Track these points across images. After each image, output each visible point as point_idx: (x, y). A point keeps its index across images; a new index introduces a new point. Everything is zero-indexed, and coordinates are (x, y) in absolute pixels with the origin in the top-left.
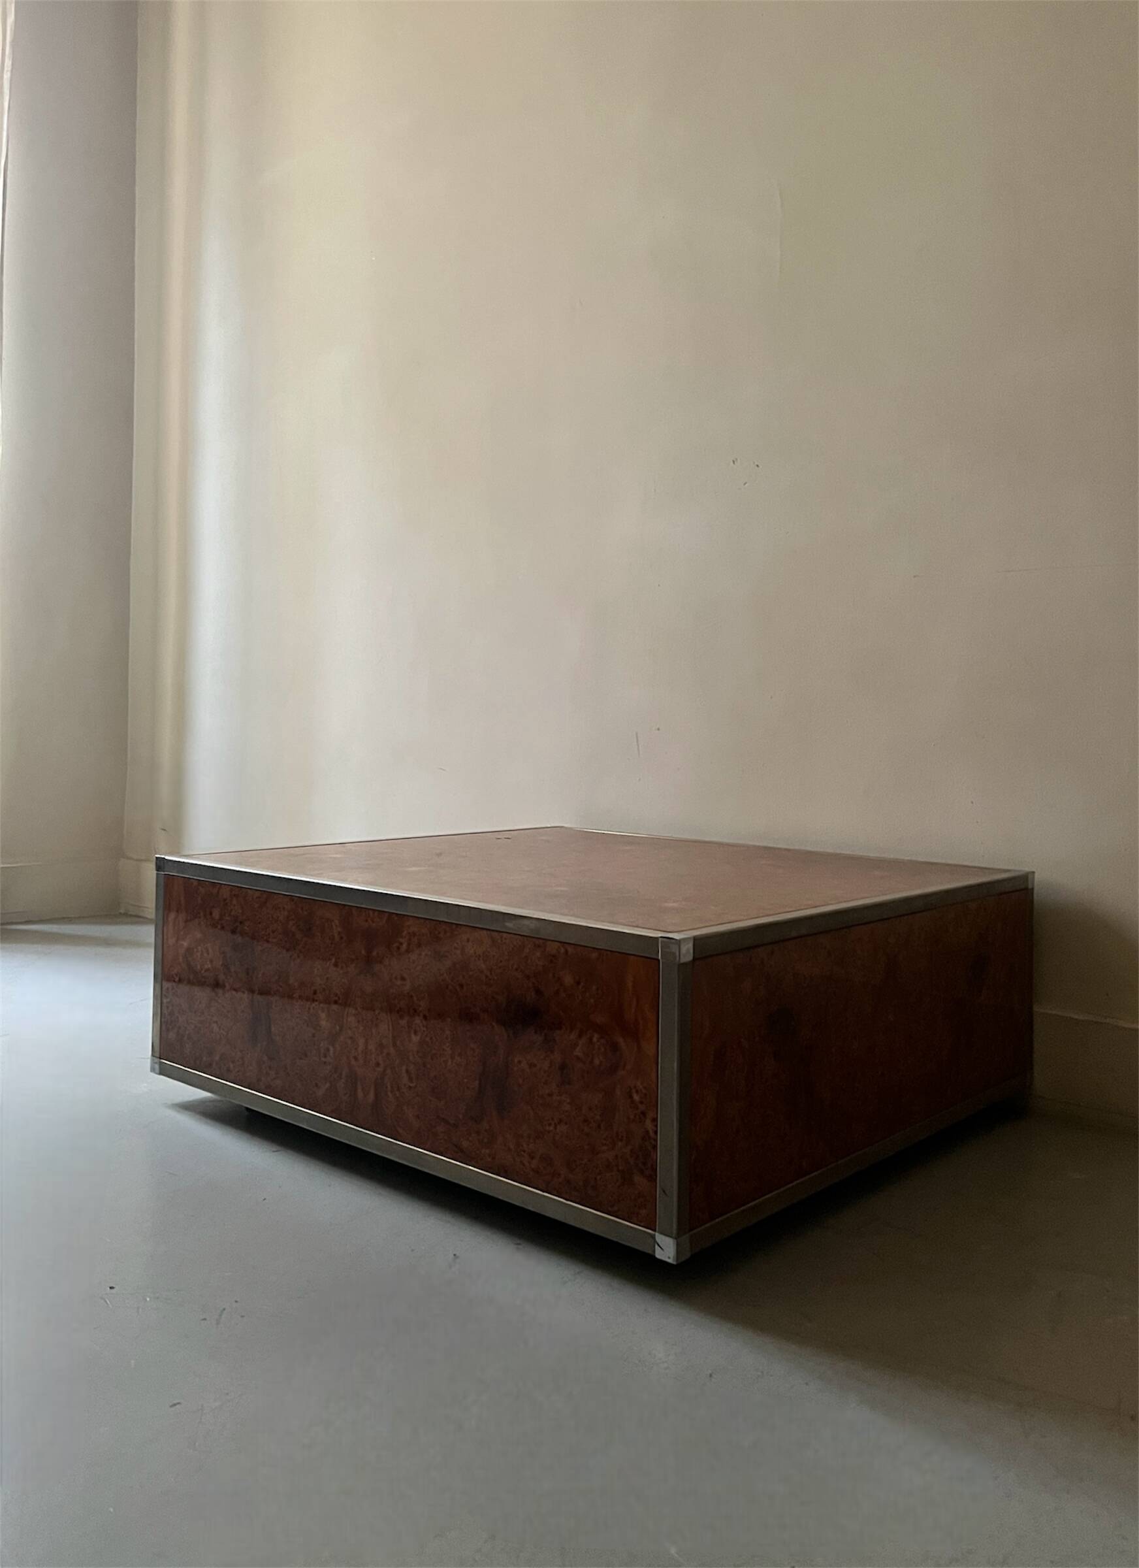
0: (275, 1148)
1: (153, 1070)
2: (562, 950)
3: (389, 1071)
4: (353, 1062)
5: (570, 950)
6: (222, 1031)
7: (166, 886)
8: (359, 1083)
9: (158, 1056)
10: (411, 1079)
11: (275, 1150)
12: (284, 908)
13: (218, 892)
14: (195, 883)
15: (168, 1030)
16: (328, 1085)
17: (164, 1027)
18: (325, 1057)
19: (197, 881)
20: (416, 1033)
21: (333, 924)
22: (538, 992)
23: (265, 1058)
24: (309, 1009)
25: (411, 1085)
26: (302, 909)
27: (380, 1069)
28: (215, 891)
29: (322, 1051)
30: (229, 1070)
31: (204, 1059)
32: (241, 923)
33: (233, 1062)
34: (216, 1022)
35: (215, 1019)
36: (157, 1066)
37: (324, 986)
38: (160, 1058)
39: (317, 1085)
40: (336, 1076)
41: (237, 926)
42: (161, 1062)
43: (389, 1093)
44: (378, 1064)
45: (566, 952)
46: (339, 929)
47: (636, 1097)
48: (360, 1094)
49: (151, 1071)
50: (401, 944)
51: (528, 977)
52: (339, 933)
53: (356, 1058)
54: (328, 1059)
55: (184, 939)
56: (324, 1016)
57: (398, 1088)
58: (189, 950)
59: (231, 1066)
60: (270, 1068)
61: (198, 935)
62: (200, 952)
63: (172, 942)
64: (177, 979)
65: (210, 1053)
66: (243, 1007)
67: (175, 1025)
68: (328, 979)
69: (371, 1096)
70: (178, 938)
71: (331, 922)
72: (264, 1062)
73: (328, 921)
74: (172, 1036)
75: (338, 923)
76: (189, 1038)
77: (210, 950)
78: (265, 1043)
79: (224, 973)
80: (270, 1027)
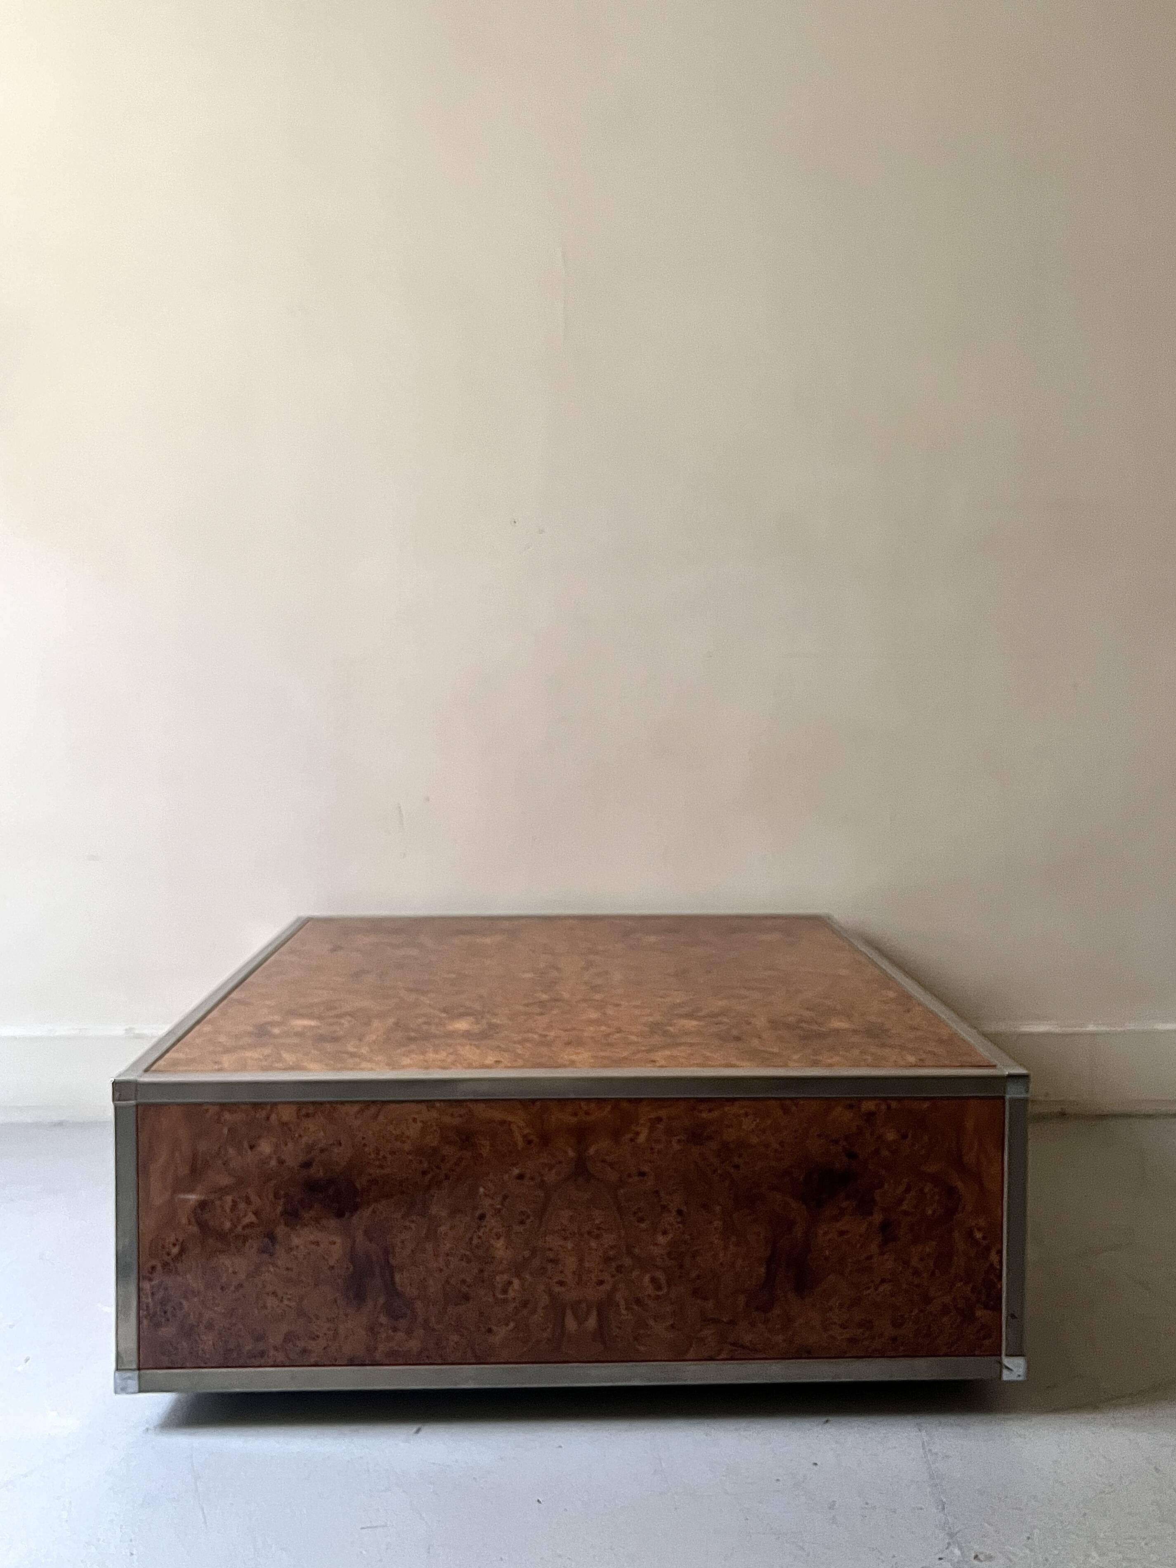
1: (120, 1389)
2: (884, 1107)
3: (621, 1286)
4: (557, 1289)
5: (894, 1104)
6: (287, 1303)
7: (141, 1119)
8: (569, 1312)
9: (135, 1366)
10: (659, 1288)
12: (414, 1120)
13: (269, 1114)
14: (215, 1109)
15: (157, 1325)
16: (512, 1325)
17: (145, 1322)
18: (505, 1291)
19: (215, 1106)
20: (665, 1233)
21: (514, 1127)
22: (852, 1155)
23: (383, 1319)
24: (472, 1239)
25: (660, 1293)
26: (451, 1113)
27: (606, 1287)
28: (260, 1113)
29: (499, 1287)
30: (304, 1351)
31: (248, 1347)
32: (323, 1151)
33: (315, 1338)
34: (274, 1294)
35: (269, 1289)
36: (133, 1384)
37: (499, 1207)
38: (140, 1370)
39: (490, 1331)
40: (526, 1312)
41: (315, 1156)
42: (140, 1375)
43: (624, 1312)
44: (601, 1283)
45: (889, 1107)
46: (526, 1131)
47: (978, 1235)
48: (571, 1324)
49: (116, 1393)
50: (638, 1134)
51: (836, 1142)
52: (525, 1136)
53: (561, 1283)
54: (511, 1294)
55: (192, 1191)
56: (500, 1244)
57: (638, 1302)
58: (203, 1205)
59: (311, 1345)
60: (395, 1330)
61: (225, 1180)
62: (230, 1204)
63: (158, 1199)
64: (175, 1251)
65: (260, 1338)
66: (332, 1262)
67: (174, 1316)
68: (505, 1197)
69: (592, 1322)
70: (175, 1192)
71: (510, 1123)
72: (382, 1325)
73: (503, 1123)
74: (168, 1331)
75: (522, 1124)
76: (210, 1326)
77: (254, 1198)
78: (382, 1300)
79: (286, 1225)
80: (393, 1278)
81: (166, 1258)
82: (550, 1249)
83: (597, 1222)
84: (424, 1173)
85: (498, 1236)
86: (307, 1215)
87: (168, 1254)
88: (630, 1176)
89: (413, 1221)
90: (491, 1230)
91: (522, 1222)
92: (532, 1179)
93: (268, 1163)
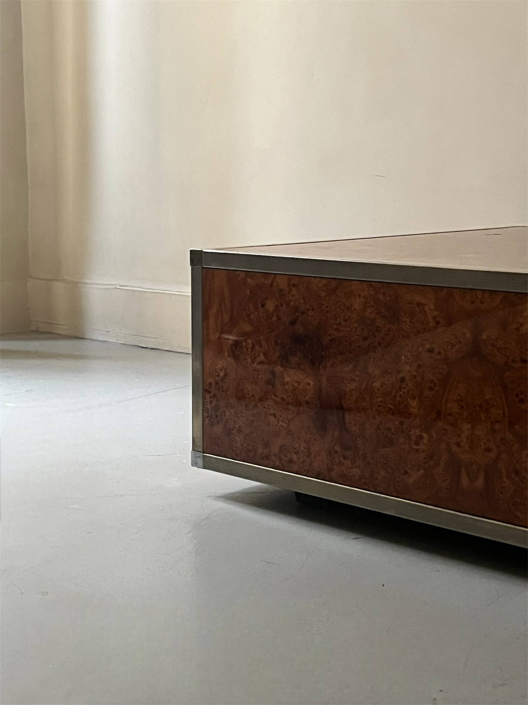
0: (353, 536)
1: (194, 463)
3: (504, 456)
4: (455, 448)
6: (281, 423)
7: (205, 279)
8: (463, 470)
9: (202, 450)
11: (354, 538)
12: (359, 295)
13: (272, 284)
14: (242, 275)
15: (212, 424)
16: (422, 472)
17: (207, 421)
18: (417, 443)
19: (243, 273)
21: (426, 308)
23: (338, 448)
24: (395, 396)
26: (384, 294)
27: (493, 455)
28: (268, 282)
29: (414, 438)
30: (291, 461)
31: (260, 451)
32: (303, 313)
33: (297, 453)
34: (274, 415)
35: (272, 411)
36: (200, 461)
37: (415, 373)
38: (204, 453)
39: (406, 473)
40: (432, 463)
41: (298, 316)
42: (204, 456)
43: (505, 479)
44: (489, 450)
46: (436, 313)
48: (465, 481)
49: (192, 465)
52: (434, 318)
53: (458, 444)
54: (422, 447)
55: (230, 332)
56: (415, 403)
57: (517, 473)
58: (236, 344)
59: (295, 457)
60: (345, 458)
61: (247, 328)
62: (251, 345)
63: (214, 337)
64: (222, 374)
65: (266, 445)
66: (307, 398)
67: (221, 419)
68: (419, 366)
69: (480, 482)
70: (222, 332)
71: (424, 305)
72: (336, 452)
73: (419, 304)
74: (218, 429)
75: (432, 307)
76: (240, 431)
77: (263, 343)
78: (337, 434)
79: (282, 366)
80: (344, 417)
81: (218, 379)
82: (450, 415)
83: (487, 397)
84: (365, 339)
85: (413, 398)
86: (294, 360)
87: (218, 376)
88: (513, 361)
89: (357, 376)
90: (408, 392)
91: (431, 389)
92: (439, 353)
93: (271, 319)
